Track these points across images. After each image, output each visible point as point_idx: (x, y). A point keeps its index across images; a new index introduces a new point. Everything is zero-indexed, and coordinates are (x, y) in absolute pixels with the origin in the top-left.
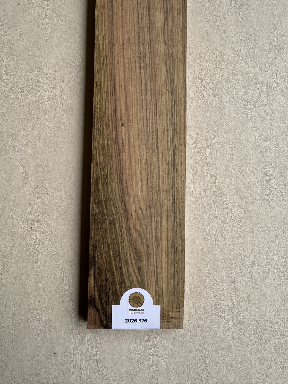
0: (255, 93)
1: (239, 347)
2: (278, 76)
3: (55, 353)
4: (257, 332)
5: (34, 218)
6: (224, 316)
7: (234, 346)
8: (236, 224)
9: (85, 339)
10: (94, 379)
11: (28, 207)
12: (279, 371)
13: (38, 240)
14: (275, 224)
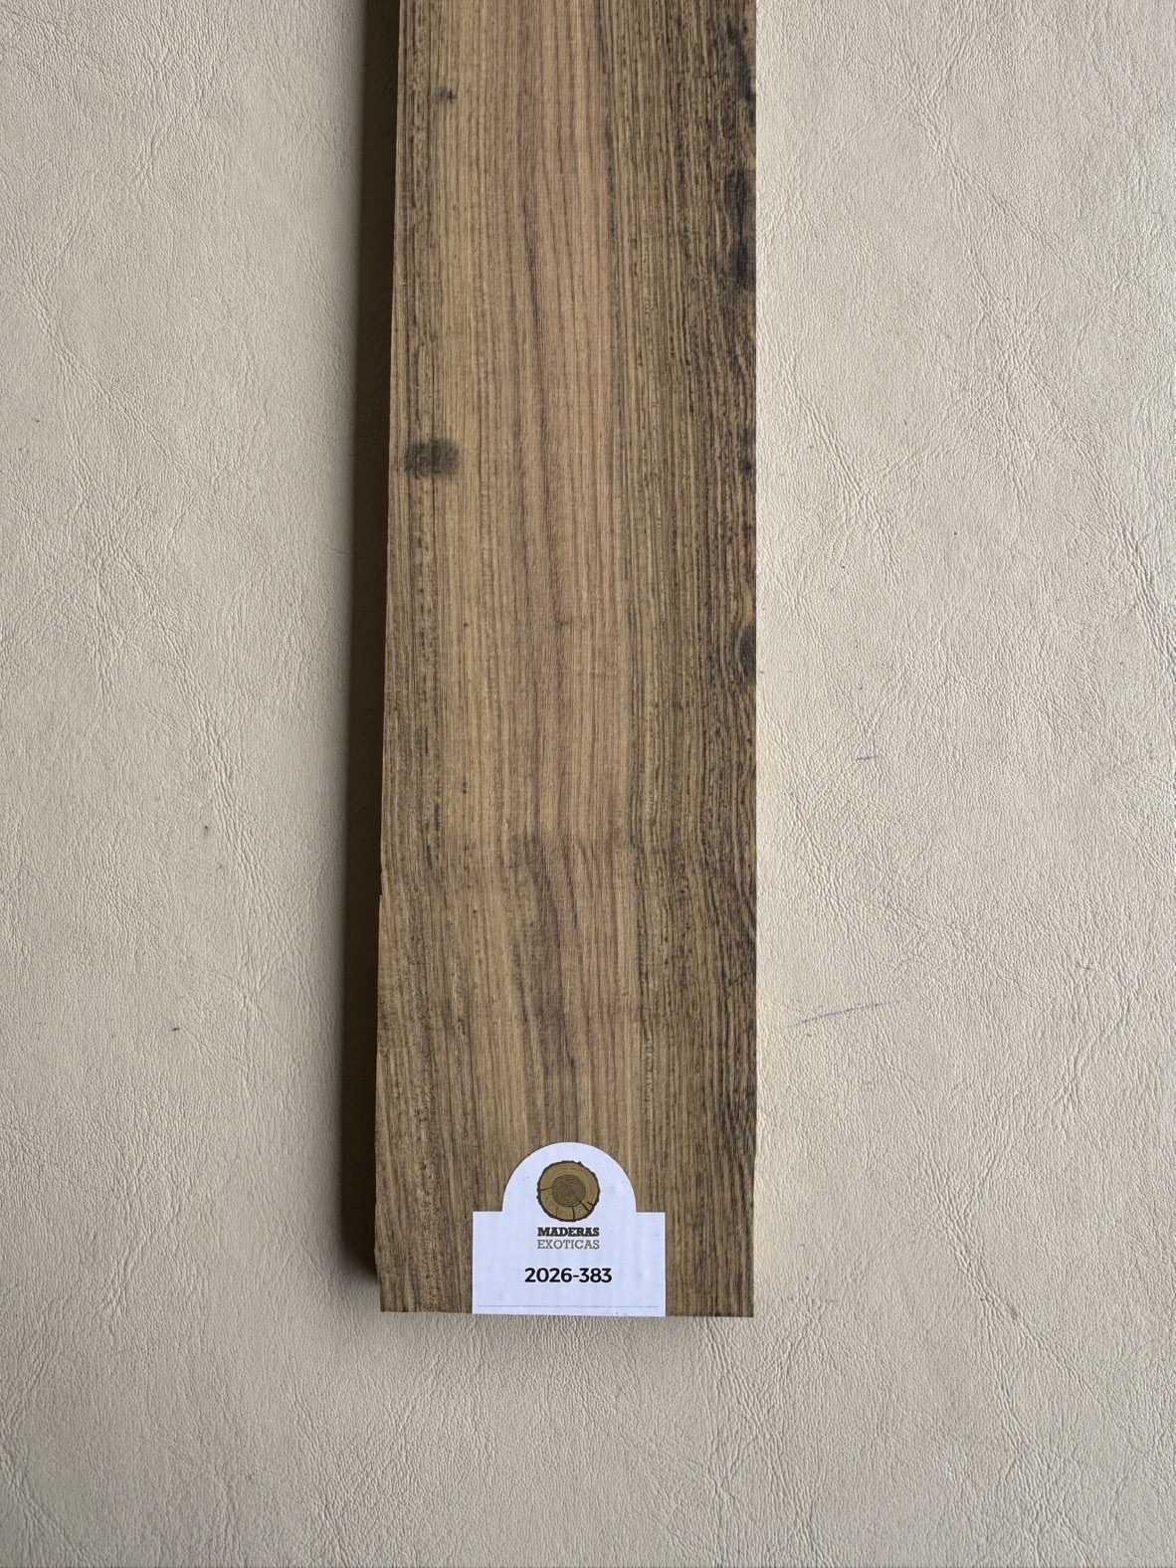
0: (949, 31)
1: (896, 1012)
3: (175, 1029)
4: (967, 950)
5: (95, 517)
6: (836, 889)
7: (877, 1005)
8: (876, 531)
9: (291, 974)
11: (75, 478)
12: (1061, 1108)
13: (112, 598)
14: (1036, 532)
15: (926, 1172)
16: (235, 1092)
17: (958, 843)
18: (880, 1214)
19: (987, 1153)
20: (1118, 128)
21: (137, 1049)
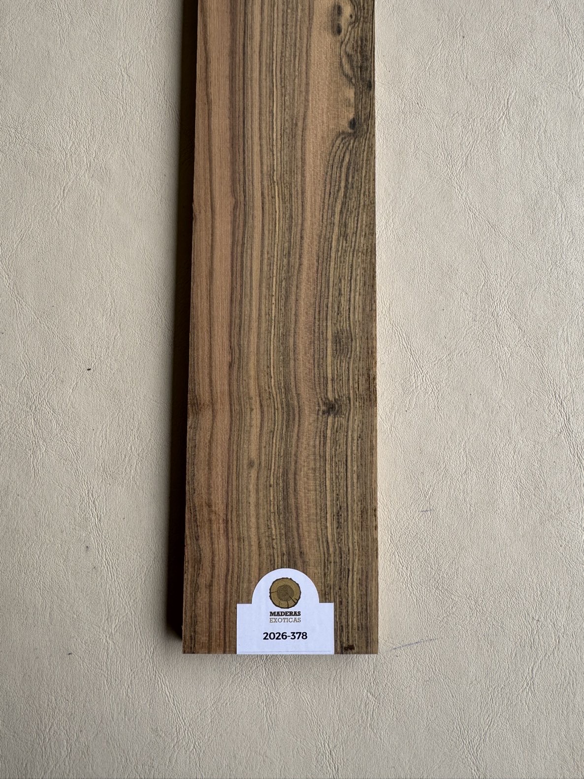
0: (466, 138)
1: (441, 643)
2: (511, 104)
3: (70, 654)
4: (477, 611)
5: (32, 384)
6: (411, 579)
7: (431, 640)
8: (431, 393)
9: (130, 624)
10: (149, 707)
11: (22, 363)
12: (525, 694)
13: (39, 426)
14: (511, 394)
15: (457, 728)
16: (100, 687)
17: (472, 555)
18: (433, 750)
19: (488, 718)
20: (551, 188)
21: (50, 664)
